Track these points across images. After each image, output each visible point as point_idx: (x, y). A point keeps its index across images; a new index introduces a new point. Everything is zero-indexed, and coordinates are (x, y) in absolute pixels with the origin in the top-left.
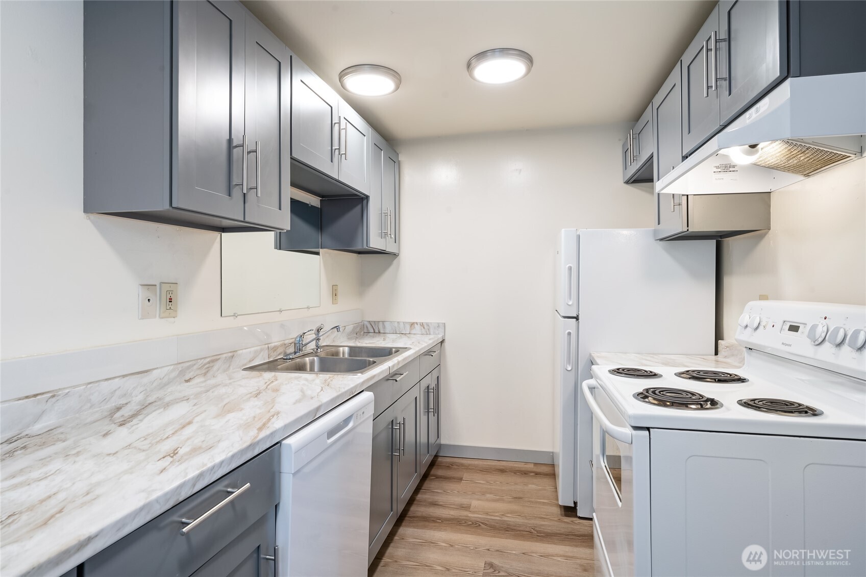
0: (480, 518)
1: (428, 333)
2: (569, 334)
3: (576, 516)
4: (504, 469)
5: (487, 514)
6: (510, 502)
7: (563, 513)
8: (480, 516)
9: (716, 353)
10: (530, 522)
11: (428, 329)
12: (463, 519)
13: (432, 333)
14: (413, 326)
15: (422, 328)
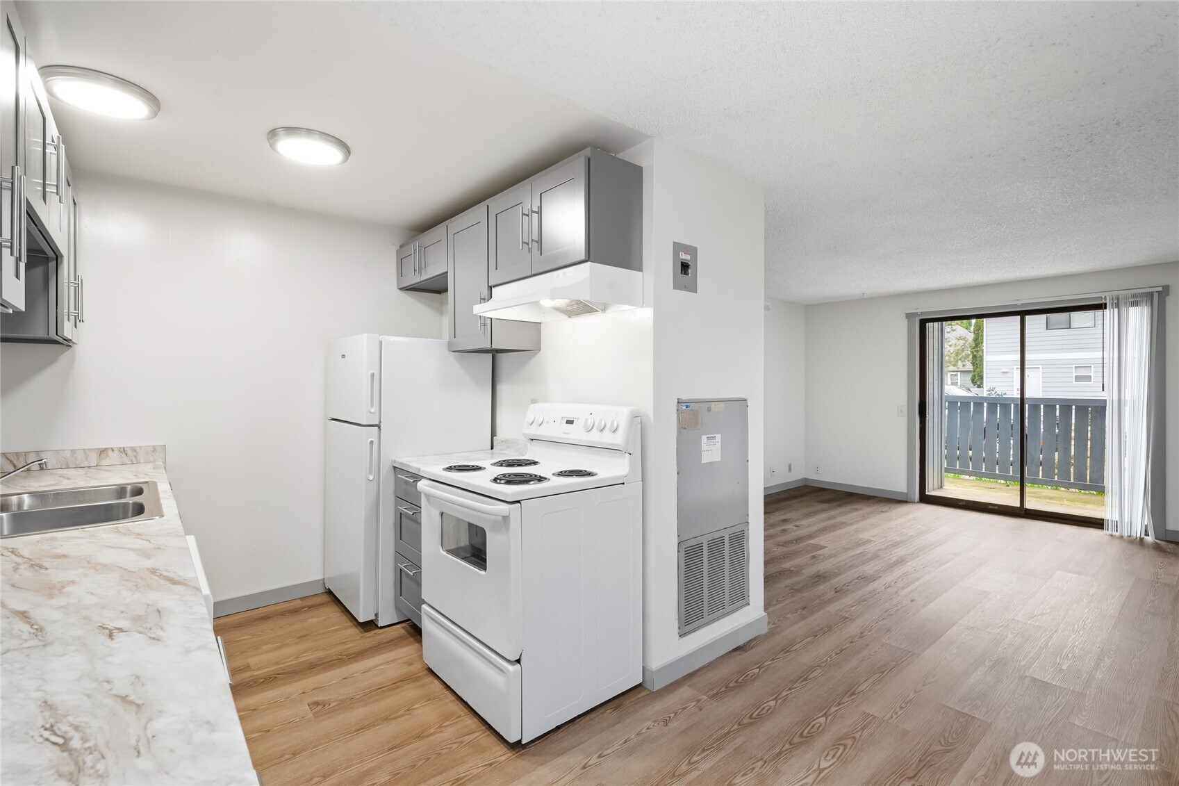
0: (271, 671)
1: (135, 462)
2: (372, 442)
3: (377, 627)
4: (266, 616)
5: (277, 663)
6: (296, 643)
7: (362, 630)
8: (271, 669)
9: (492, 448)
10: (332, 651)
11: (135, 457)
12: (250, 681)
13: (142, 461)
14: (104, 455)
15: (124, 455)
